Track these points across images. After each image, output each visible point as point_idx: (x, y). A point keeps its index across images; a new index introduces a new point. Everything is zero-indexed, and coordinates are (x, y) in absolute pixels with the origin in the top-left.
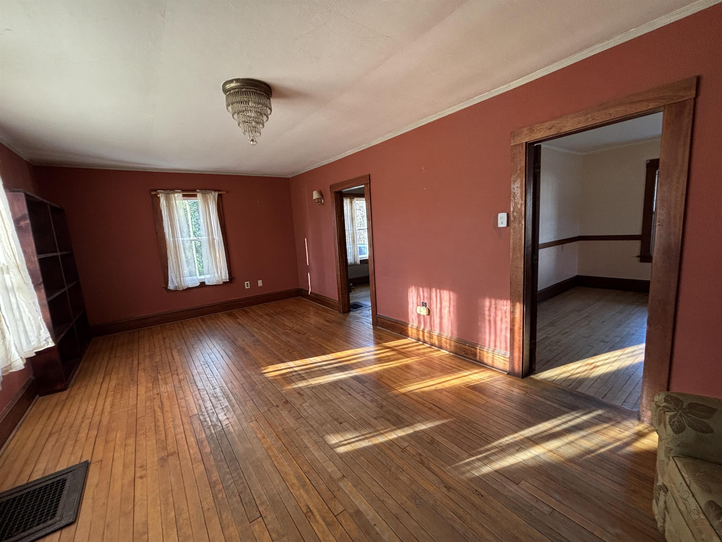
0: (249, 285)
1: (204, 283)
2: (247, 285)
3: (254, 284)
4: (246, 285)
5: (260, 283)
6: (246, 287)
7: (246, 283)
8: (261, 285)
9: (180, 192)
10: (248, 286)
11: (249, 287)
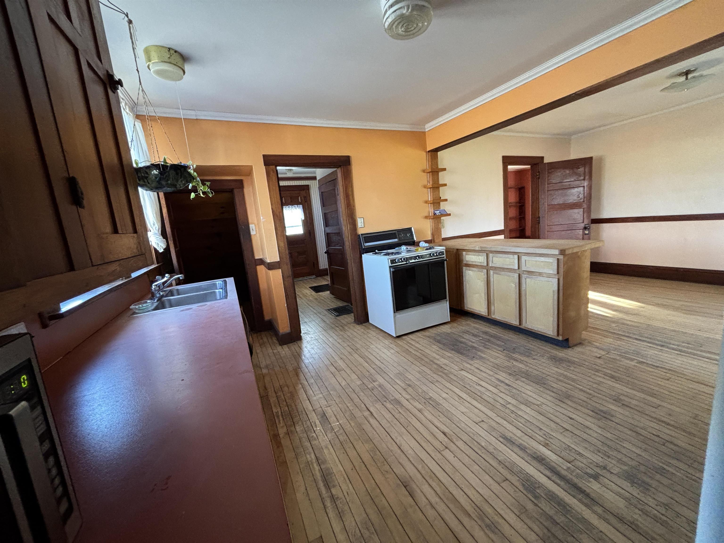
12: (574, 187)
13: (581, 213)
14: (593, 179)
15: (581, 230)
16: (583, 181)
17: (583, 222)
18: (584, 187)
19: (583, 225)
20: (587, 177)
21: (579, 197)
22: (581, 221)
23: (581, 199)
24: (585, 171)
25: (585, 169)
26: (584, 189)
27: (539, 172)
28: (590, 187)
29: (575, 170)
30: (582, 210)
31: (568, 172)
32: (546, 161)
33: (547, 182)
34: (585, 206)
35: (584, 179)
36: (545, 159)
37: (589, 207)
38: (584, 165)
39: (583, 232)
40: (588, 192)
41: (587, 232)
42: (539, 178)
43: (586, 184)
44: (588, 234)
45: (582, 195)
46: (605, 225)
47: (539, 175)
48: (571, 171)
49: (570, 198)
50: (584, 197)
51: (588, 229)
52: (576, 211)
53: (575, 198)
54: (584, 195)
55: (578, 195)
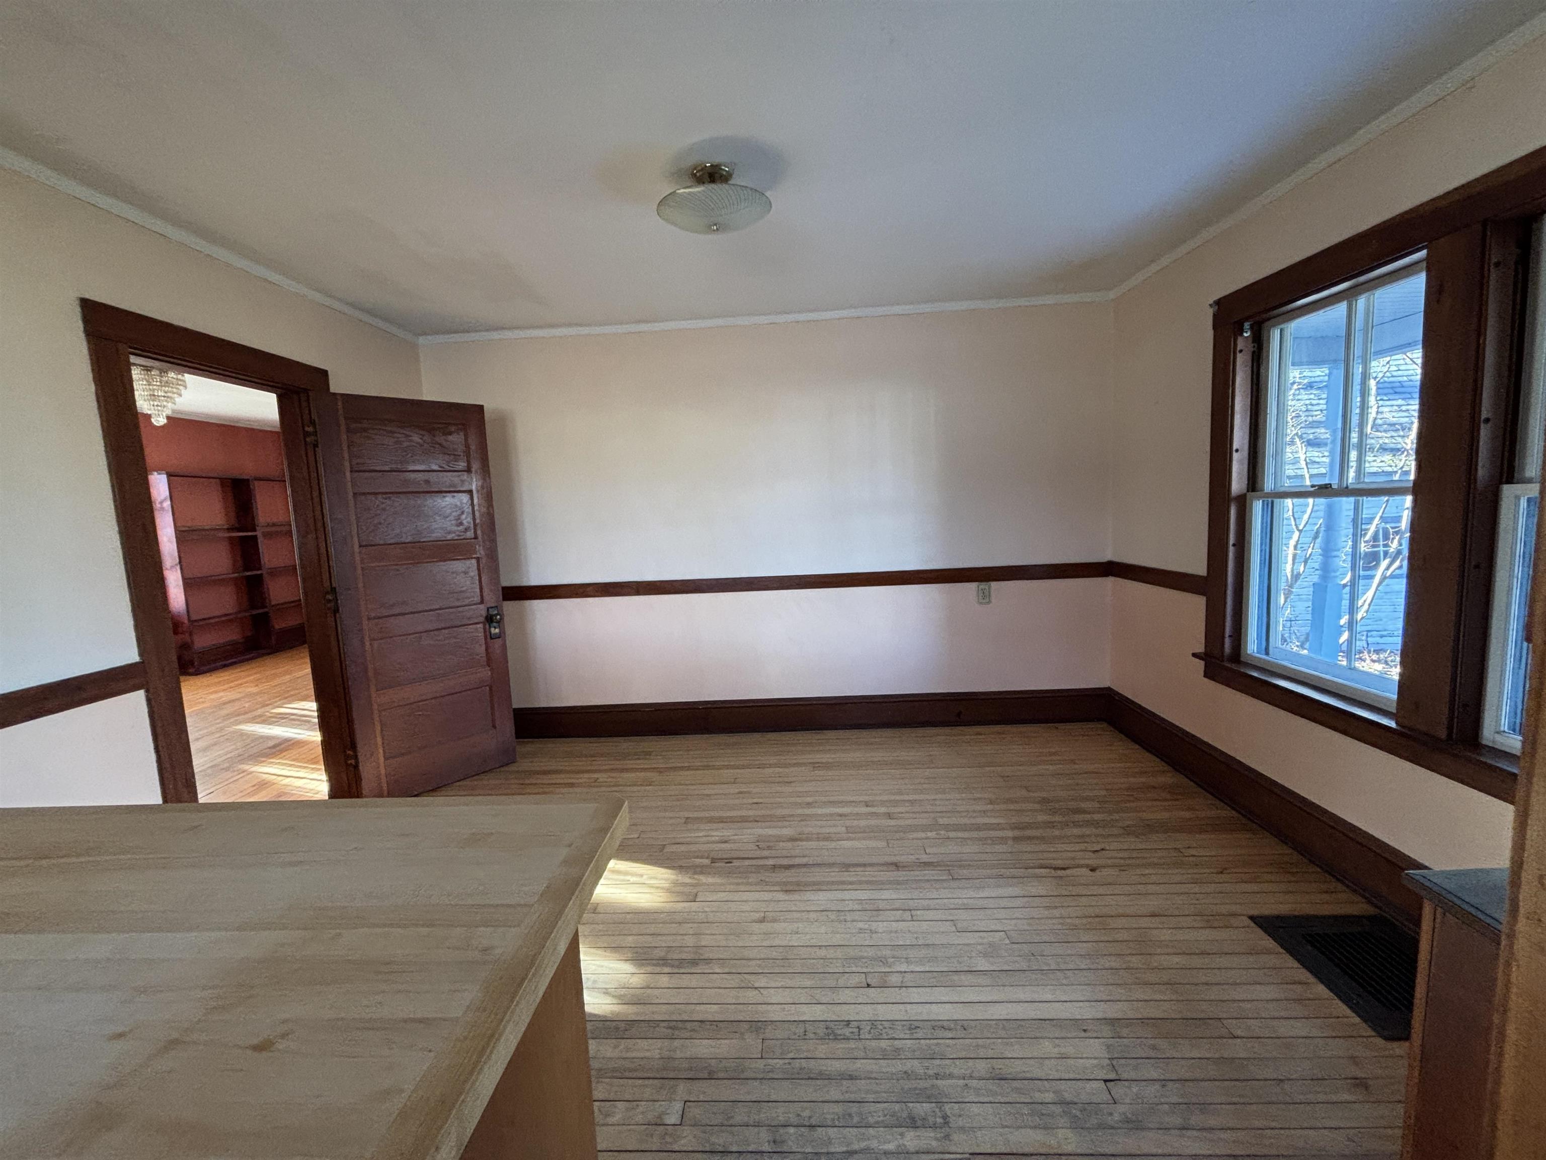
12: (441, 492)
13: (474, 573)
14: (492, 469)
15: (481, 626)
16: (465, 476)
17: (482, 602)
18: (470, 492)
19: (482, 610)
20: (475, 466)
21: (461, 524)
22: (477, 599)
23: (466, 530)
24: (467, 446)
25: (466, 440)
26: (472, 499)
27: (313, 423)
28: (488, 497)
29: (440, 439)
30: (474, 562)
31: (416, 438)
32: (336, 386)
33: (347, 464)
34: (481, 551)
35: (468, 470)
36: (330, 377)
37: (492, 555)
38: (464, 427)
39: (485, 632)
40: (484, 510)
41: (497, 631)
42: (316, 446)
43: (474, 484)
44: (498, 636)
45: (470, 519)
46: (539, 607)
47: (315, 433)
48: (427, 438)
49: (435, 526)
50: (475, 525)
51: (498, 622)
52: (458, 566)
53: (450, 525)
54: (474, 519)
55: (458, 518)
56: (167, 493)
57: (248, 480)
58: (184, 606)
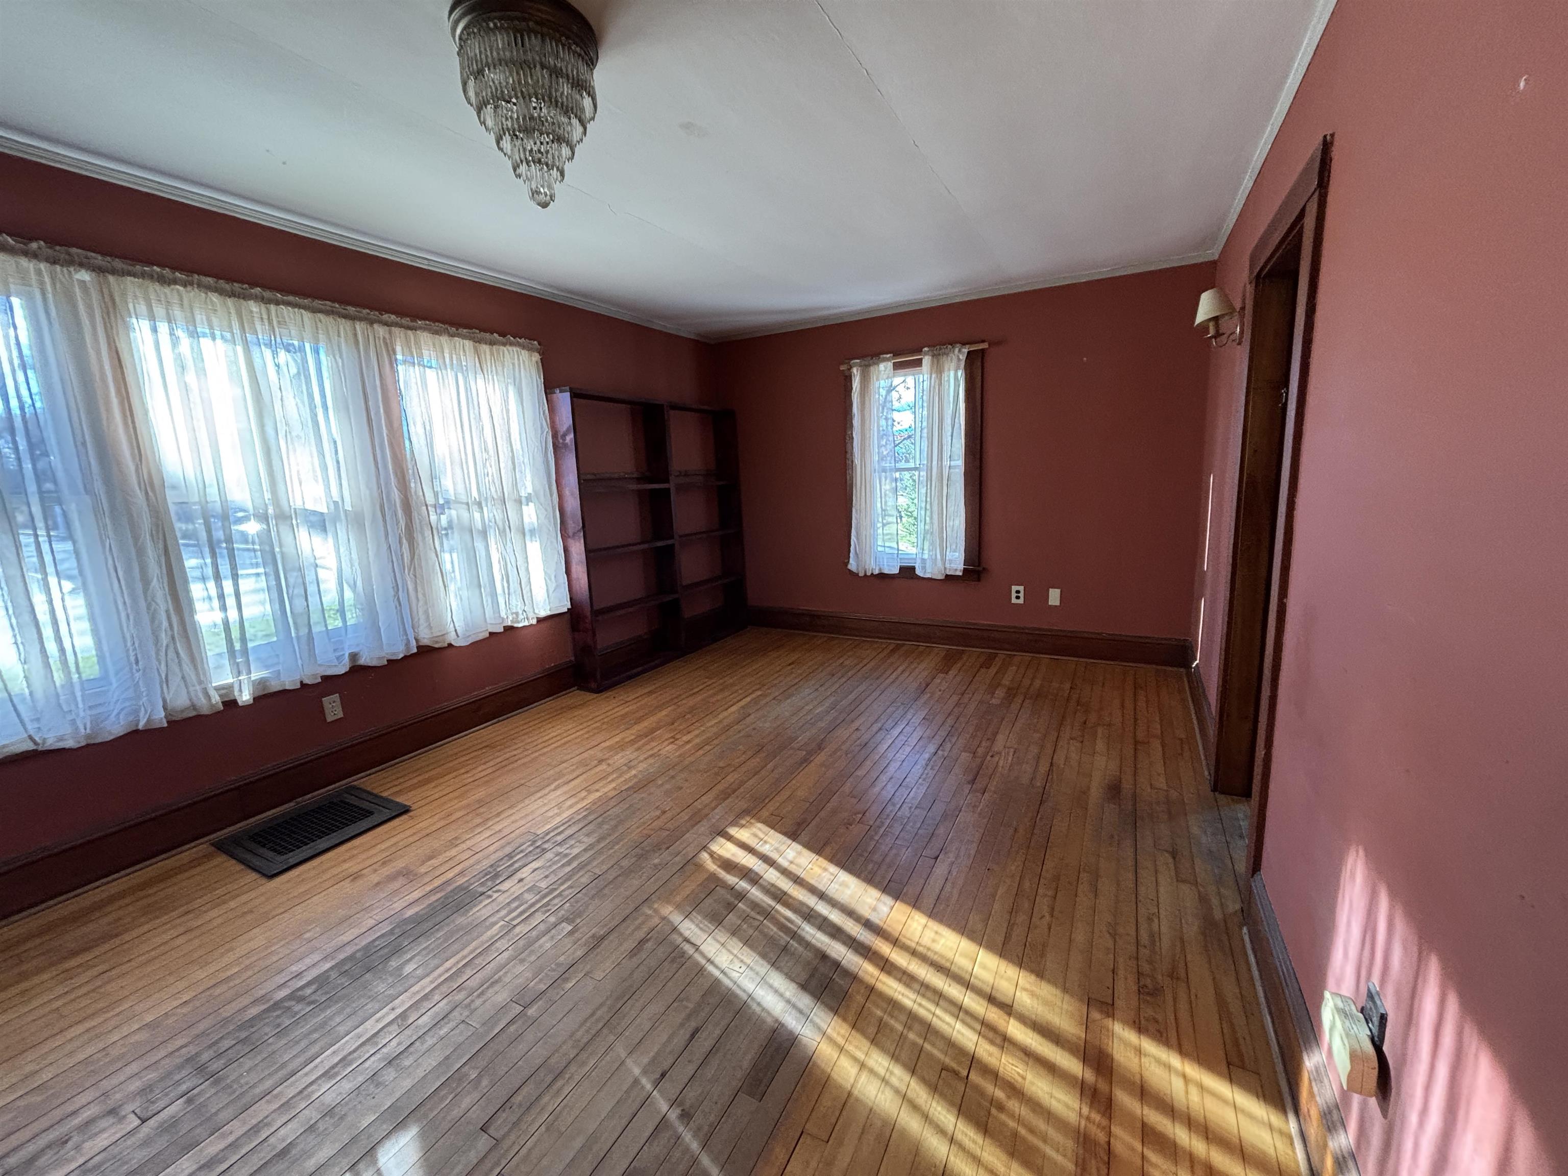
0: (1021, 595)
1: (913, 569)
2: (1017, 594)
3: (1037, 595)
4: (1014, 595)
5: (1054, 597)
6: (1014, 601)
7: (1014, 588)
8: (1057, 603)
9: (888, 360)
10: (1018, 598)
11: (1021, 601)
56: (570, 422)
57: (662, 406)
58: (587, 593)
